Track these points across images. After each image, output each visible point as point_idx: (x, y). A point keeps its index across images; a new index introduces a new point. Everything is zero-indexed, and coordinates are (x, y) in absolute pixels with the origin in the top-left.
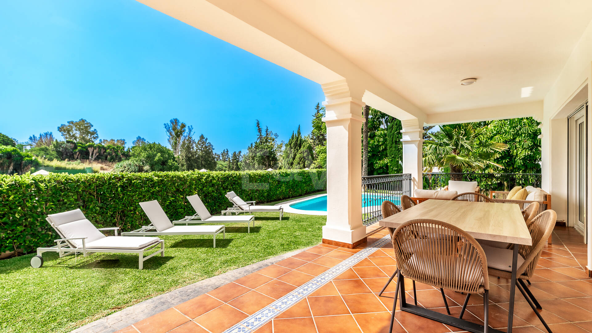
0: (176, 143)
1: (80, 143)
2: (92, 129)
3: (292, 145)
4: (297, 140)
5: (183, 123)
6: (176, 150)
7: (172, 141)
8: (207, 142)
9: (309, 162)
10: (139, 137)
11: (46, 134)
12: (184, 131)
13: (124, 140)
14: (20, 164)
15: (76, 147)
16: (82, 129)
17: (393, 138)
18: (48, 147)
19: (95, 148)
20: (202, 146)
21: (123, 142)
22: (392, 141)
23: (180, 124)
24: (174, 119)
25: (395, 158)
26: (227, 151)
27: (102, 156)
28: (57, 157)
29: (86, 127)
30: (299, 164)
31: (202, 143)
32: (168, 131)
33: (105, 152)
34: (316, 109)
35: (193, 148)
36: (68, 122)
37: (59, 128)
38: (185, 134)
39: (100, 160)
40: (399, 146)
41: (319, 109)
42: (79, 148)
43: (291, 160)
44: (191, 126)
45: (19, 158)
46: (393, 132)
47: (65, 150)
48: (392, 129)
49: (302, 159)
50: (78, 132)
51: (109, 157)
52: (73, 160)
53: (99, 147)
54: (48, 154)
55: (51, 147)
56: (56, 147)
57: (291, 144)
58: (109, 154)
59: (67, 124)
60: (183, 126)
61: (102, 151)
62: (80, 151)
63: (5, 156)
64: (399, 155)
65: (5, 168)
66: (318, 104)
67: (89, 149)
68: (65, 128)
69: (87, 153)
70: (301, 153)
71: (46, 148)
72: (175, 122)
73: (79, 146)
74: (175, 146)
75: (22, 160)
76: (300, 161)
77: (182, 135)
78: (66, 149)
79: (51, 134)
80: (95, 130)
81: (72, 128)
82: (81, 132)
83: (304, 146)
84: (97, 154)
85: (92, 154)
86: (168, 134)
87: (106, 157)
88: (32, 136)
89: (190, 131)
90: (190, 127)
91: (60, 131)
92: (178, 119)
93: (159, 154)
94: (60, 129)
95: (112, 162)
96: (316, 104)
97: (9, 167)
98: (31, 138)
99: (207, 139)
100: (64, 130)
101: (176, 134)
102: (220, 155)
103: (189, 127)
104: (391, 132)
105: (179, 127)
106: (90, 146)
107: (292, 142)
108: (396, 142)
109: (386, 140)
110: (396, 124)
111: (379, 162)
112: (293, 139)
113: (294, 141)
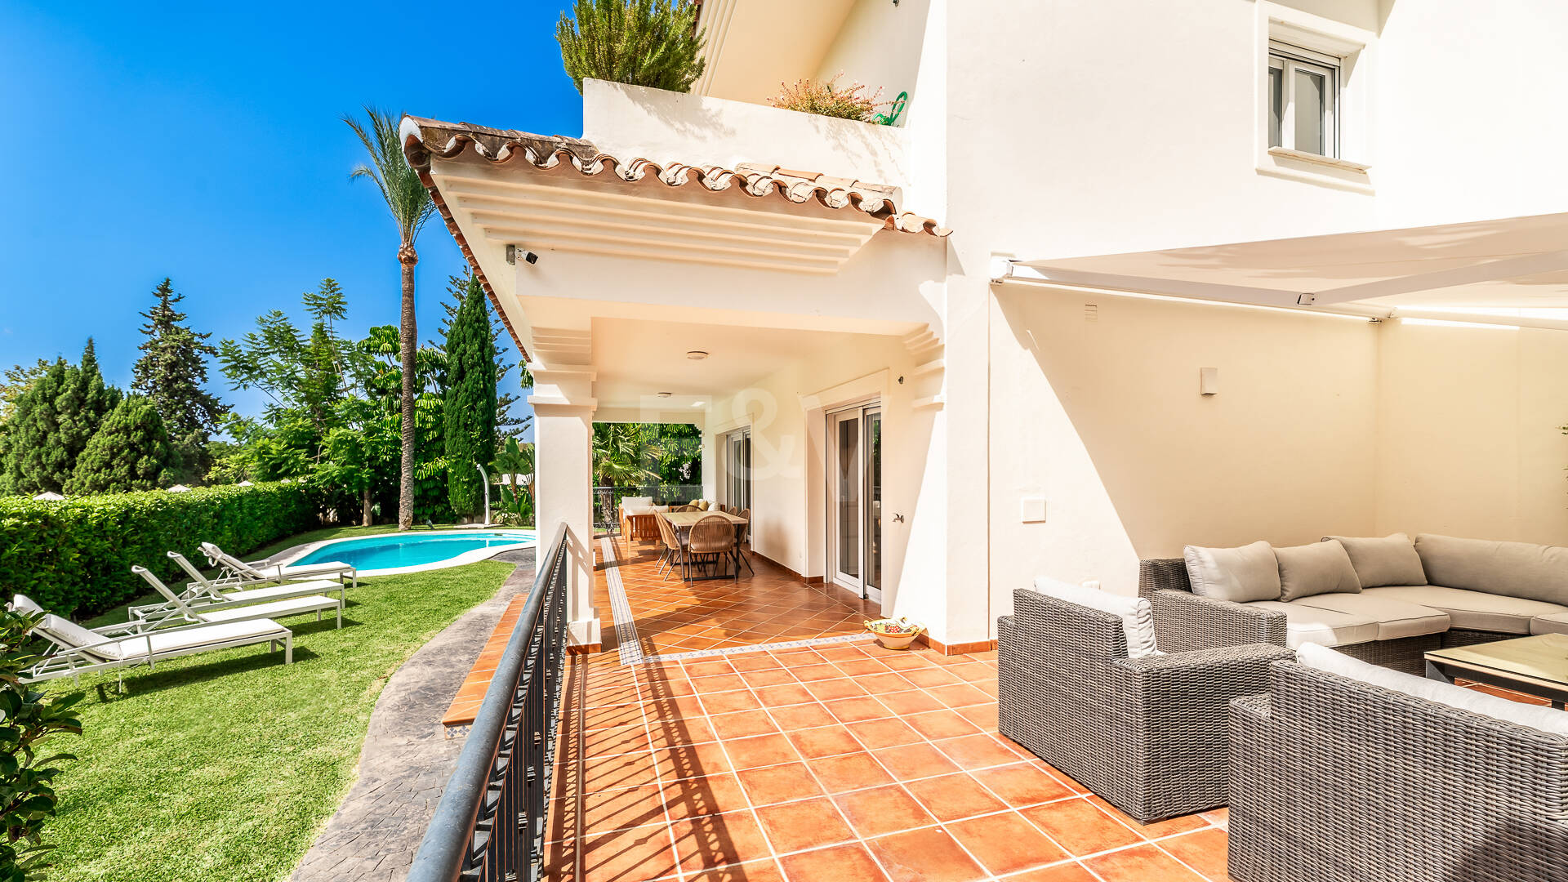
3: (59, 401)
4: (83, 390)
17: (459, 417)
22: (458, 423)
25: (464, 458)
30: (108, 465)
34: (157, 295)
40: (471, 435)
41: (169, 298)
43: (59, 453)
46: (458, 404)
48: (456, 400)
49: (121, 450)
57: (52, 398)
64: (473, 452)
66: (167, 283)
70: (117, 431)
83: (127, 412)
96: (161, 284)
104: (454, 404)
107: (58, 394)
108: (466, 425)
109: (441, 420)
110: (466, 390)
111: (426, 466)
112: (60, 384)
113: (65, 391)
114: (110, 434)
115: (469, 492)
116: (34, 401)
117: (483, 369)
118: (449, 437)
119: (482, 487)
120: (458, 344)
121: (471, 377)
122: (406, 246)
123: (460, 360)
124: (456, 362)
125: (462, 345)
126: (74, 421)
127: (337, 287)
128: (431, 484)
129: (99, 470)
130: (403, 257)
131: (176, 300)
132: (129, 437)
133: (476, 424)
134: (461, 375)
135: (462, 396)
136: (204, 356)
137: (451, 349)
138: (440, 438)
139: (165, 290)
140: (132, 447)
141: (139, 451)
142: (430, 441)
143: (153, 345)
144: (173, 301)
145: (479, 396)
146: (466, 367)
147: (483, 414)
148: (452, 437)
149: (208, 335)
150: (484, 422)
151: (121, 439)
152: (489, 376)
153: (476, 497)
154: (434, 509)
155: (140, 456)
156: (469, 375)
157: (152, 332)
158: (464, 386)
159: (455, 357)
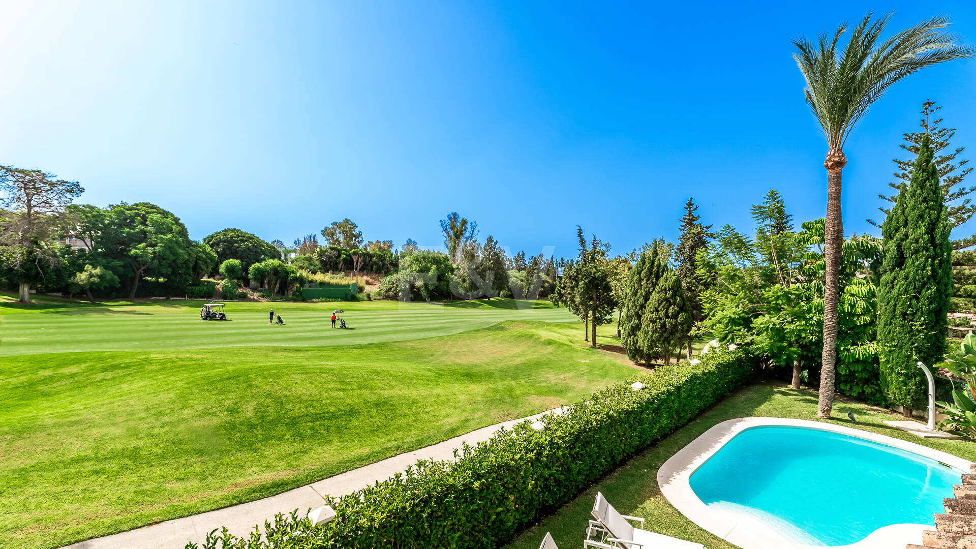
0: (454, 247)
1: (344, 250)
2: (356, 231)
3: (643, 274)
4: (652, 267)
5: (463, 218)
6: (454, 256)
7: (449, 244)
8: (497, 247)
9: (677, 309)
10: (409, 240)
11: (310, 237)
12: (465, 230)
13: (391, 241)
14: (286, 282)
15: (339, 256)
16: (346, 232)
17: (895, 305)
18: (311, 255)
19: (360, 256)
20: (490, 252)
21: (390, 245)
22: (894, 311)
23: (460, 220)
24: (452, 213)
25: (901, 348)
26: (523, 254)
27: (367, 265)
28: (320, 268)
29: (350, 229)
30: (657, 310)
31: (491, 248)
32: (445, 231)
33: (371, 260)
34: (686, 209)
35: (477, 256)
36: (332, 224)
37: (322, 231)
38: (467, 234)
39: (365, 272)
40: (912, 325)
41: (692, 209)
42: (343, 256)
43: (641, 300)
44: (475, 222)
45: (285, 274)
46: (895, 292)
47: (329, 259)
48: (893, 287)
49: (662, 302)
50: (342, 236)
51: (375, 267)
52: (336, 271)
53: (364, 254)
54: (312, 265)
55: (315, 255)
56: (320, 255)
57: (641, 272)
58: (375, 263)
59: (331, 226)
60: (464, 223)
61: (368, 259)
62: (344, 260)
63: (272, 272)
64: (913, 344)
65: (272, 286)
66: (691, 201)
67: (353, 257)
68: (329, 231)
69: (352, 262)
70: (661, 291)
71: (310, 256)
72: (454, 217)
73: (343, 254)
74: (454, 250)
75: (288, 277)
76: (659, 306)
77: (463, 236)
78: (330, 257)
79: (314, 237)
80: (360, 232)
81: (335, 231)
82: (344, 236)
83: (667, 280)
84: (362, 264)
85: (357, 264)
86: (445, 234)
87: (372, 267)
88: (297, 240)
89: (473, 229)
90: (473, 224)
91: (324, 235)
92: (458, 212)
93: (434, 267)
94: (324, 233)
95: (379, 273)
96: (687, 201)
97: (276, 284)
98: (295, 243)
99: (496, 243)
100: (328, 234)
101: (455, 234)
102: (513, 260)
103: (471, 223)
104: (889, 292)
105: (458, 224)
106: (355, 253)
107: (643, 270)
108: (904, 315)
109: (874, 306)
110: (906, 278)
111: (854, 349)
112: (643, 265)
113: (645, 268)
114: (659, 292)
115: (906, 384)
116: (634, 273)
117: (932, 253)
118: (882, 325)
119: (924, 382)
120: (897, 230)
121: (913, 263)
122: (833, 152)
123: (899, 246)
124: (894, 248)
125: (903, 230)
126: (647, 284)
127: (778, 195)
128: (859, 367)
129: (653, 313)
130: (830, 164)
131: (695, 209)
132: (666, 295)
133: (919, 314)
134: (900, 262)
135: (900, 284)
136: (708, 239)
137: (889, 236)
138: (872, 323)
139: (690, 205)
140: (667, 300)
141: (670, 302)
142: (861, 325)
143: (684, 237)
144: (694, 210)
145: (925, 284)
146: (907, 253)
147: (931, 303)
148: (886, 325)
149: (710, 227)
150: (930, 312)
151: (662, 295)
152: (940, 260)
153: (916, 392)
154: (862, 388)
155: (670, 305)
156: (910, 262)
157: (684, 229)
158: (903, 273)
159: (892, 245)
